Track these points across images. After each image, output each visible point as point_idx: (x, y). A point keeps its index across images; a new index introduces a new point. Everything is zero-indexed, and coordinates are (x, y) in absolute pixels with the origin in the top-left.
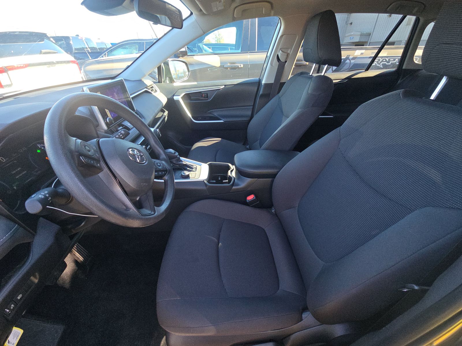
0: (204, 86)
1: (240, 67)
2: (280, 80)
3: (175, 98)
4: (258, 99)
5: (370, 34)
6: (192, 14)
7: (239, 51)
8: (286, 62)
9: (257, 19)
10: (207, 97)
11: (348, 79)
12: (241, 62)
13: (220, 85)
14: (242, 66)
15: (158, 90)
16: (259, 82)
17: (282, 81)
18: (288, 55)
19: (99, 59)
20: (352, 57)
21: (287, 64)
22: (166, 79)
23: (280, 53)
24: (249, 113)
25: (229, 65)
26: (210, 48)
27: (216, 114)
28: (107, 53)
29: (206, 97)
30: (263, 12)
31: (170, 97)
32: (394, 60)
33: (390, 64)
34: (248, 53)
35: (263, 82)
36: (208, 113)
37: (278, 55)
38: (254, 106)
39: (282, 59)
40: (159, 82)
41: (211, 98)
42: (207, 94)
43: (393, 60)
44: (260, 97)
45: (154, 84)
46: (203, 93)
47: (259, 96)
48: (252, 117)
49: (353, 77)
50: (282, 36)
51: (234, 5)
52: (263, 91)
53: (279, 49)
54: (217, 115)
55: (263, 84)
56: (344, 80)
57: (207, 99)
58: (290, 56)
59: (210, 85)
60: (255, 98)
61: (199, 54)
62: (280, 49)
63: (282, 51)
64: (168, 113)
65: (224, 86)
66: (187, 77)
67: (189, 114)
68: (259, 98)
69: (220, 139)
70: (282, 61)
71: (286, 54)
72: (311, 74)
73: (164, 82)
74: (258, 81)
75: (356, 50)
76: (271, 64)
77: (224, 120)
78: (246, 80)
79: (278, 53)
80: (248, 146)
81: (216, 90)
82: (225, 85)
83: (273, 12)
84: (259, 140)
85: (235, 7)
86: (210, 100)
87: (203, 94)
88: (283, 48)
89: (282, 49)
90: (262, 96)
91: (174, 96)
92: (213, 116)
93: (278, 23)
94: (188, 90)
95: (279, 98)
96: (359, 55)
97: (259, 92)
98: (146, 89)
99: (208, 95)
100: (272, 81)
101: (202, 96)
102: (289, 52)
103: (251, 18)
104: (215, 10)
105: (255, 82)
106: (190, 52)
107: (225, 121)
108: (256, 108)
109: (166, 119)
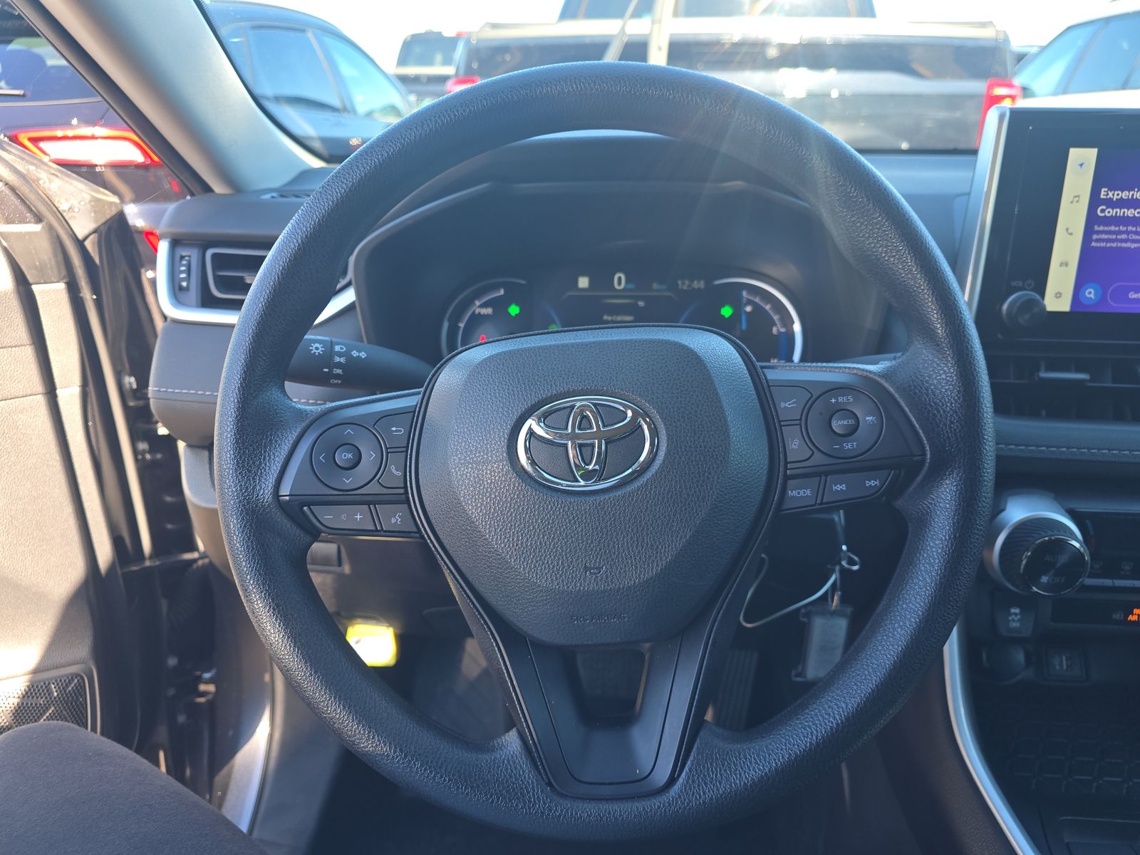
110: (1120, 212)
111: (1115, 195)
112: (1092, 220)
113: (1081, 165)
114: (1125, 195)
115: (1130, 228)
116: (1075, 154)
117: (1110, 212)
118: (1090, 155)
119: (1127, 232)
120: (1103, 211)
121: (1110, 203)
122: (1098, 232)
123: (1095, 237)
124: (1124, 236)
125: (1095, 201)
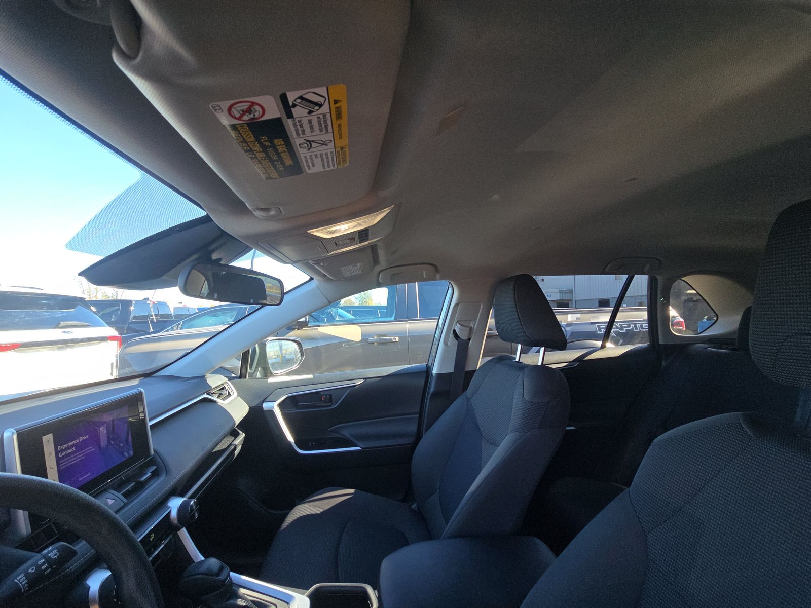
0: (325, 381)
1: (393, 341)
2: (464, 367)
3: (266, 406)
4: (428, 401)
5: (572, 291)
6: (311, 279)
7: (393, 318)
8: (470, 339)
9: (416, 283)
10: (331, 400)
11: (579, 361)
12: (395, 334)
13: (356, 378)
14: (397, 339)
15: (234, 394)
16: (428, 370)
17: (469, 368)
18: (471, 330)
19: (161, 334)
20: (566, 323)
21: (472, 342)
22: (256, 370)
23: (457, 328)
24: (413, 428)
25: (376, 338)
26: (349, 312)
27: (346, 433)
28: (182, 323)
29: (327, 401)
30: (424, 276)
31: (256, 404)
32: (629, 326)
33: (625, 331)
34: (406, 321)
35: (435, 371)
36: (330, 431)
37: (454, 331)
38: (421, 414)
39: (463, 336)
40: (240, 377)
41: (337, 403)
42: (331, 396)
43: (626, 326)
44: (431, 397)
45: (229, 382)
46: (322, 393)
47: (429, 396)
48: (418, 437)
49: (586, 359)
50: (456, 305)
51: (378, 269)
52: (436, 387)
53: (455, 322)
54: (348, 436)
55: (434, 375)
56: (573, 363)
57: (330, 404)
58: (474, 331)
59: (338, 379)
60: (422, 400)
61: (327, 324)
62: (457, 322)
63: (460, 324)
64: (246, 439)
65: (363, 381)
66: (299, 364)
67: (290, 438)
68: (430, 400)
69: (352, 491)
70: (464, 339)
71: (468, 329)
72: (517, 360)
73: (251, 375)
74: (426, 370)
75: (568, 314)
76: (445, 343)
77: (363, 447)
78: (404, 368)
79: (454, 327)
80: (415, 504)
81: (347, 388)
82: (364, 379)
83: (438, 276)
84: (439, 490)
85: (380, 270)
86: (335, 406)
87: (322, 395)
88: (462, 321)
89: (459, 322)
90: (435, 395)
91: (264, 401)
92: (341, 436)
93: (449, 288)
94: (294, 389)
95: (468, 400)
96: (574, 321)
97: (429, 390)
98: (205, 396)
99: (333, 397)
100: (450, 369)
101: (321, 400)
102: (472, 325)
103: (407, 283)
104: (348, 274)
105: (418, 371)
106: (314, 322)
107: (366, 448)
108: (426, 419)
109: (237, 452)
110: (67, 452)
111: (63, 447)
112: (58, 460)
113: (48, 441)
114: (66, 446)
115: (71, 456)
116: (45, 438)
117: (64, 454)
118: (50, 436)
119: (72, 458)
120: (61, 455)
121: (62, 451)
122: (62, 463)
123: (61, 465)
124: (71, 460)
125: (57, 452)
